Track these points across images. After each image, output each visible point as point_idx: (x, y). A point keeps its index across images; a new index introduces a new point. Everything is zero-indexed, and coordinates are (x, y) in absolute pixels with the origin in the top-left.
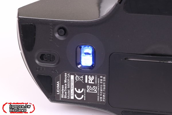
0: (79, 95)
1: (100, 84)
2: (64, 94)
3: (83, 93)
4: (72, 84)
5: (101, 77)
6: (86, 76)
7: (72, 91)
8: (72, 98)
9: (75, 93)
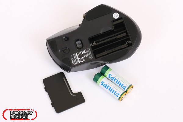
0: (82, 60)
1: (88, 52)
2: (76, 62)
3: (83, 59)
4: (78, 57)
5: (88, 49)
6: (82, 51)
7: (78, 60)
8: (79, 62)
9: (80, 60)
